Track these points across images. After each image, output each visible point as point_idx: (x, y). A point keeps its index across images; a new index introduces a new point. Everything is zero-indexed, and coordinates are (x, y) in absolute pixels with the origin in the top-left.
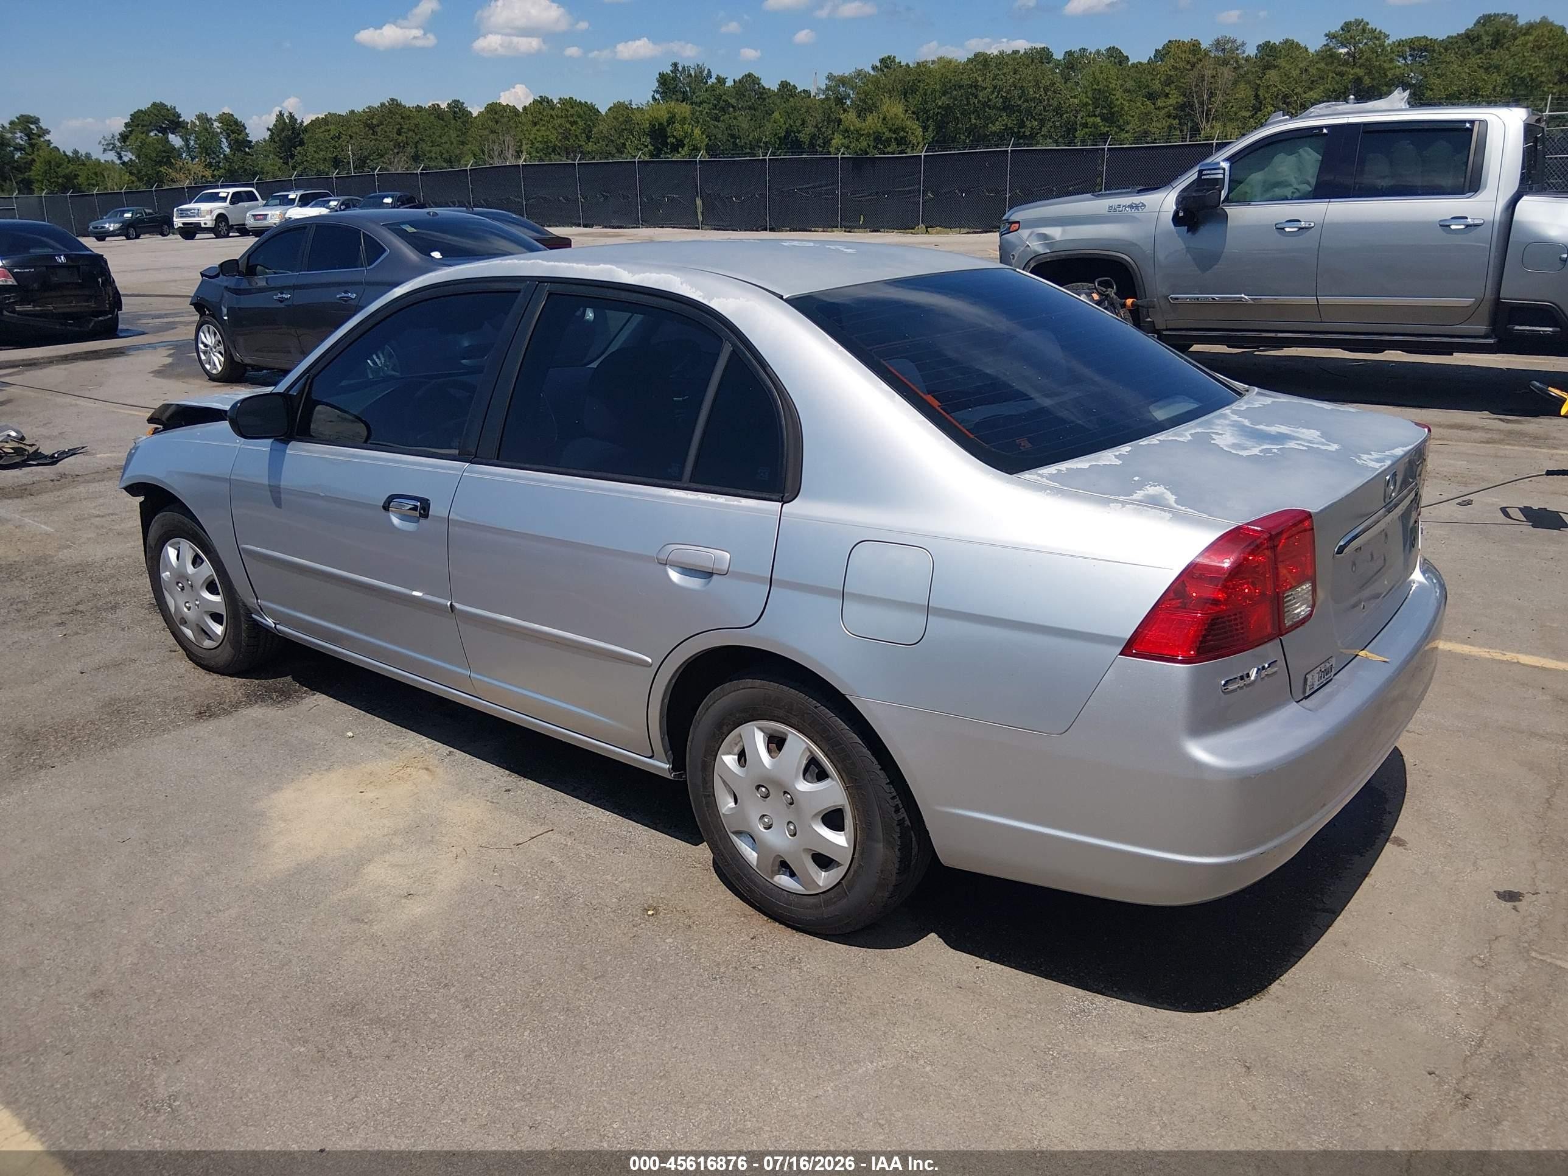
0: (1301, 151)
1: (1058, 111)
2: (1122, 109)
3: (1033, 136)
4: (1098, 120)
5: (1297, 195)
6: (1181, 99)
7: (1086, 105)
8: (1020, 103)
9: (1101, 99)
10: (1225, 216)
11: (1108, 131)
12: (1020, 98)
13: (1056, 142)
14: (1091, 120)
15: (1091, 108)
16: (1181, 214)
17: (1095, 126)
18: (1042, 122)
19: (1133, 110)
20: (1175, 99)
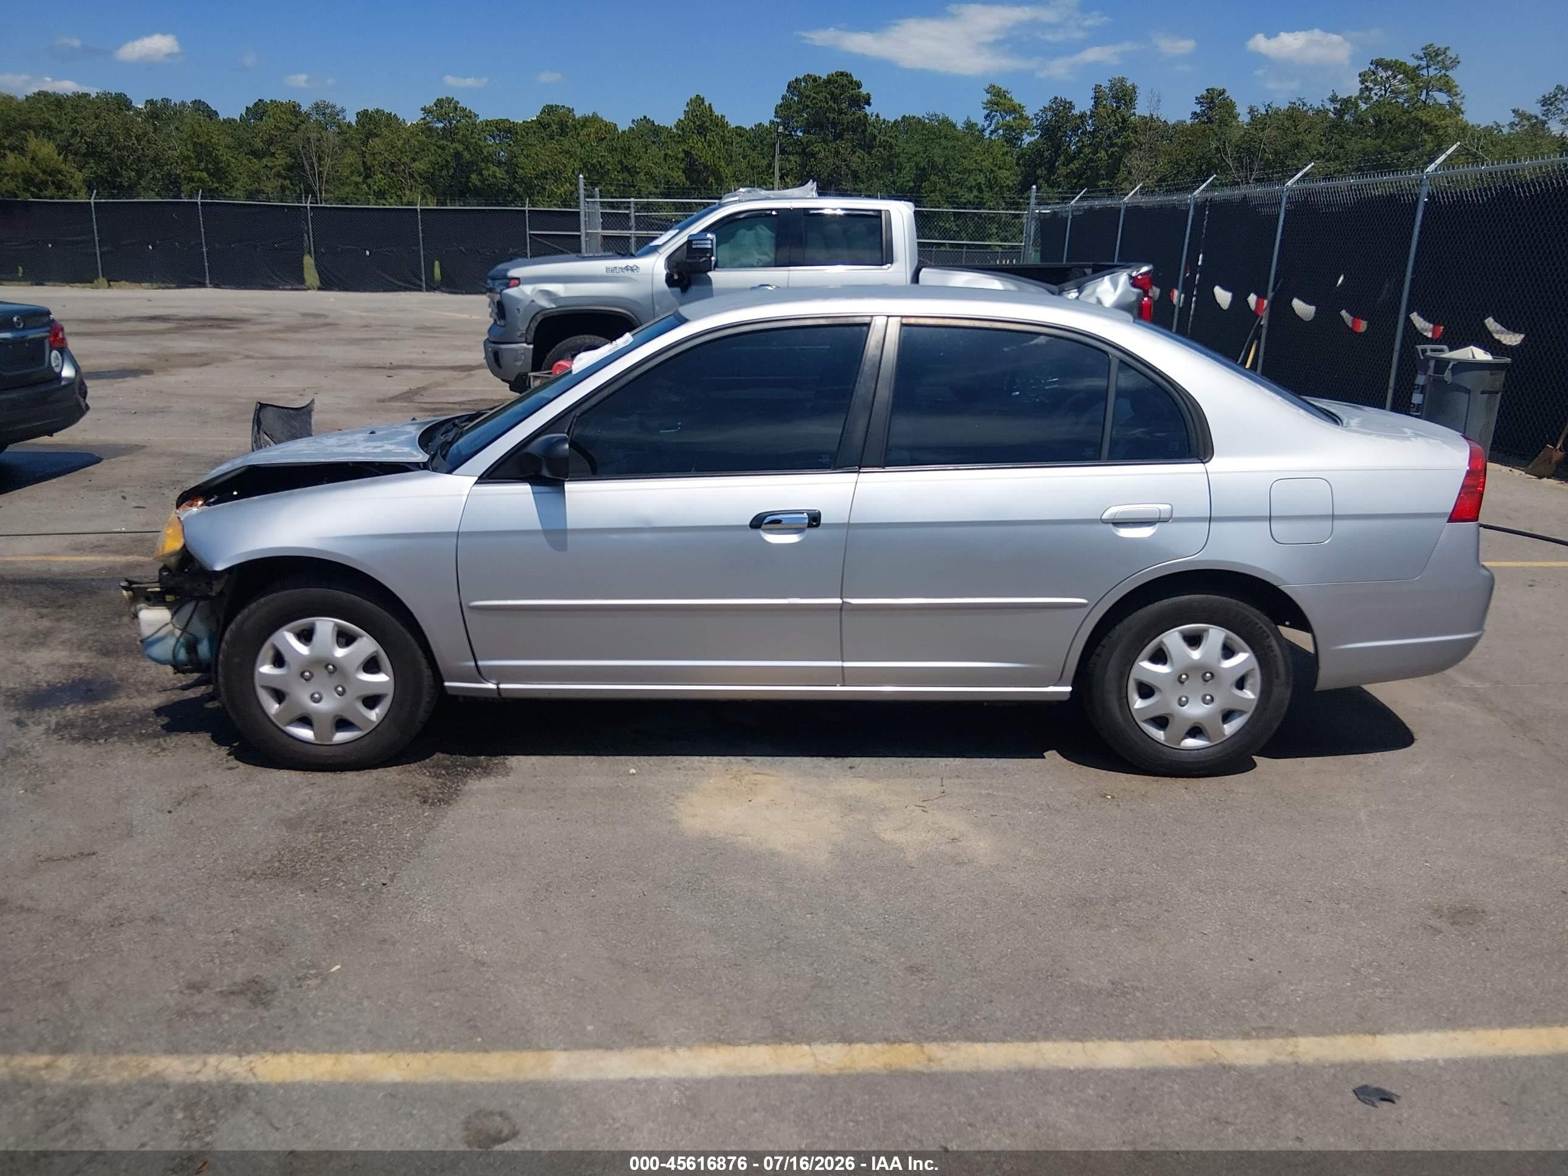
0: (757, 227)
1: (155, 161)
2: (229, 165)
3: (131, 187)
4: (205, 174)
5: (760, 264)
6: (289, 160)
7: (188, 158)
8: (109, 150)
9: (203, 152)
10: (709, 281)
11: (217, 188)
12: (109, 145)
13: (158, 194)
14: (197, 174)
15: (194, 162)
16: (676, 277)
17: (201, 180)
18: (140, 174)
19: (241, 167)
20: (282, 160)
